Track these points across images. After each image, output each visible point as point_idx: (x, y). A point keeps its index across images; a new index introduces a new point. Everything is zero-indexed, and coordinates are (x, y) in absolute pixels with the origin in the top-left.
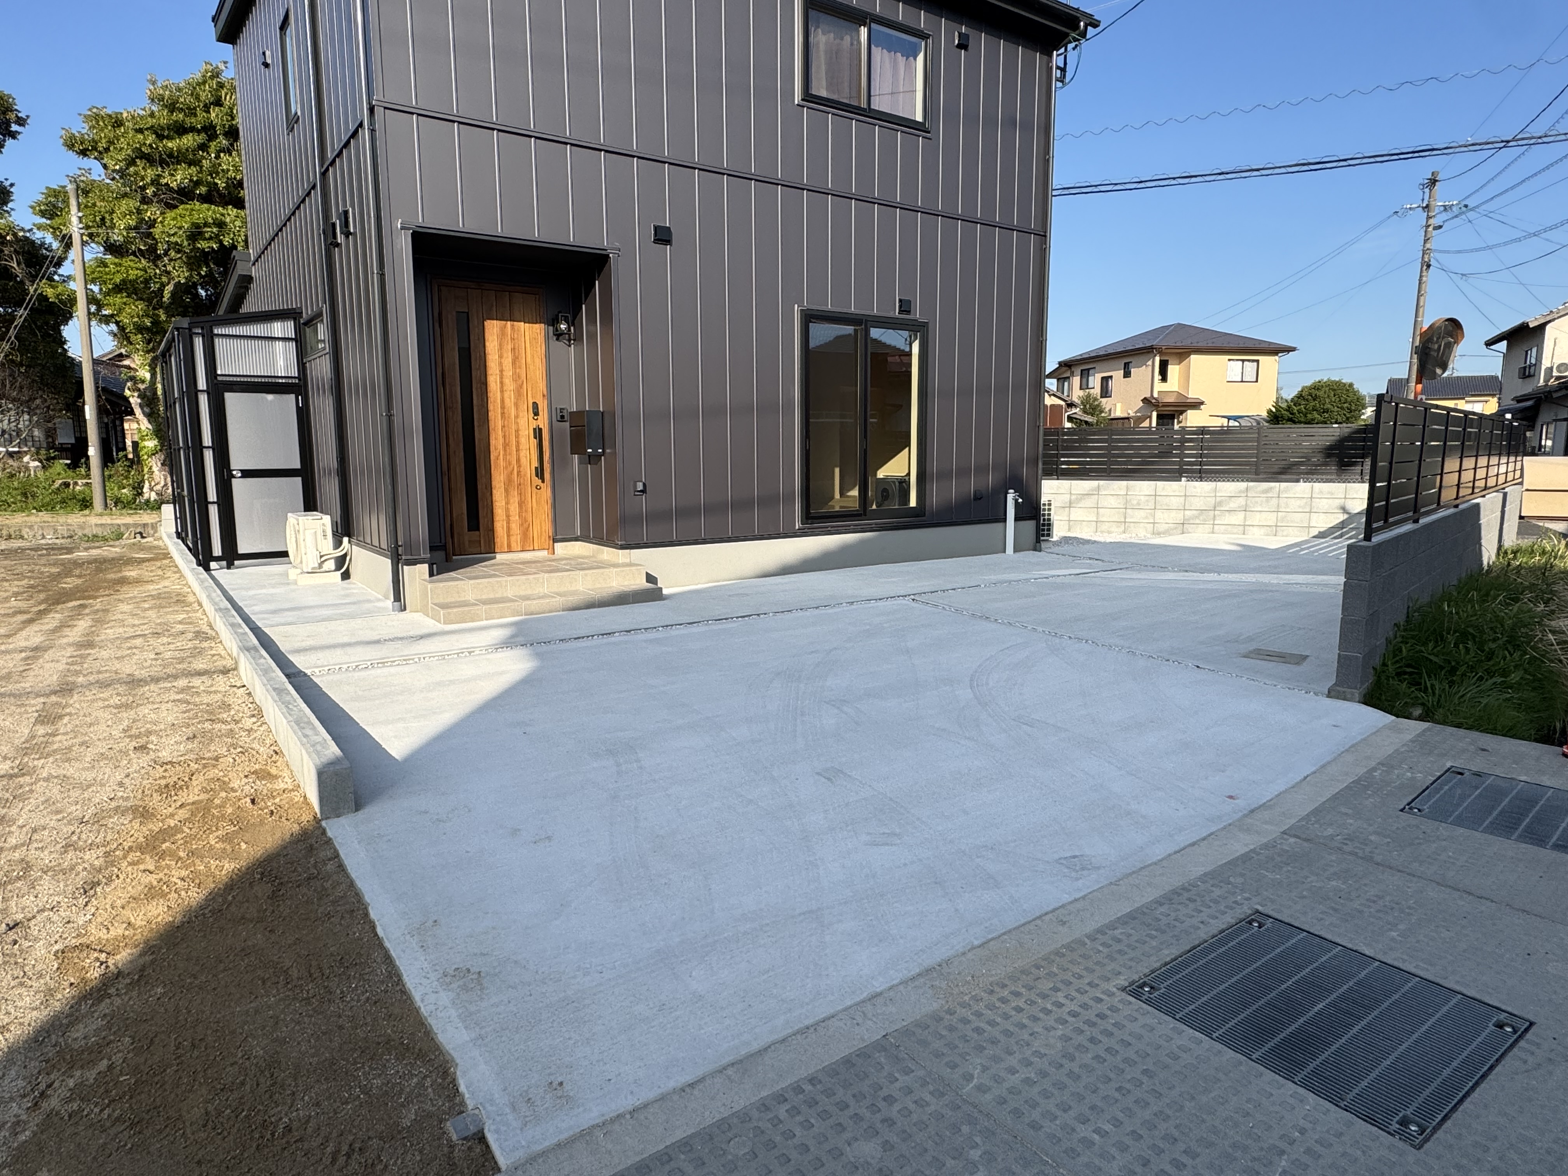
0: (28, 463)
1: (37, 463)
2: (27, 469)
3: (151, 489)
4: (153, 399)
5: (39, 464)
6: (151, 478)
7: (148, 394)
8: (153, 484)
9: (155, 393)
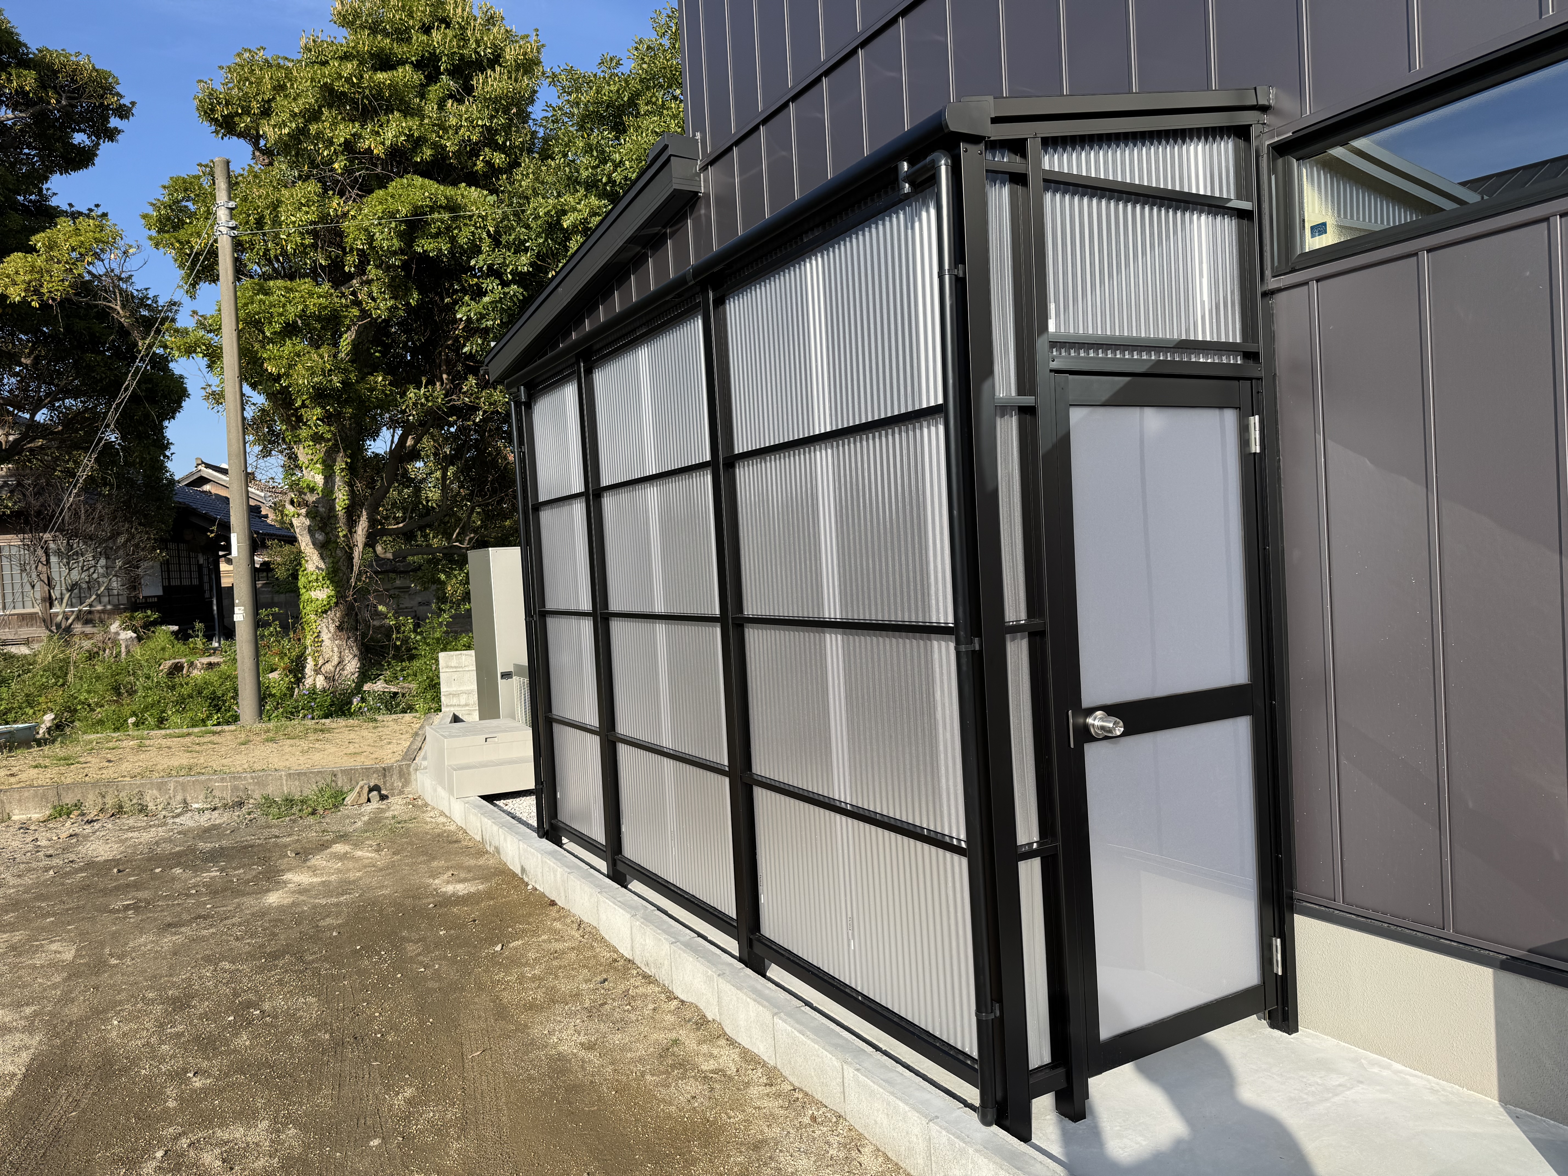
0: (117, 634)
1: (130, 634)
2: (115, 642)
3: (317, 671)
4: (329, 518)
5: (135, 635)
6: (318, 652)
7: (321, 509)
8: (321, 662)
9: (332, 508)
